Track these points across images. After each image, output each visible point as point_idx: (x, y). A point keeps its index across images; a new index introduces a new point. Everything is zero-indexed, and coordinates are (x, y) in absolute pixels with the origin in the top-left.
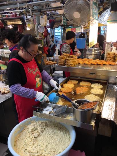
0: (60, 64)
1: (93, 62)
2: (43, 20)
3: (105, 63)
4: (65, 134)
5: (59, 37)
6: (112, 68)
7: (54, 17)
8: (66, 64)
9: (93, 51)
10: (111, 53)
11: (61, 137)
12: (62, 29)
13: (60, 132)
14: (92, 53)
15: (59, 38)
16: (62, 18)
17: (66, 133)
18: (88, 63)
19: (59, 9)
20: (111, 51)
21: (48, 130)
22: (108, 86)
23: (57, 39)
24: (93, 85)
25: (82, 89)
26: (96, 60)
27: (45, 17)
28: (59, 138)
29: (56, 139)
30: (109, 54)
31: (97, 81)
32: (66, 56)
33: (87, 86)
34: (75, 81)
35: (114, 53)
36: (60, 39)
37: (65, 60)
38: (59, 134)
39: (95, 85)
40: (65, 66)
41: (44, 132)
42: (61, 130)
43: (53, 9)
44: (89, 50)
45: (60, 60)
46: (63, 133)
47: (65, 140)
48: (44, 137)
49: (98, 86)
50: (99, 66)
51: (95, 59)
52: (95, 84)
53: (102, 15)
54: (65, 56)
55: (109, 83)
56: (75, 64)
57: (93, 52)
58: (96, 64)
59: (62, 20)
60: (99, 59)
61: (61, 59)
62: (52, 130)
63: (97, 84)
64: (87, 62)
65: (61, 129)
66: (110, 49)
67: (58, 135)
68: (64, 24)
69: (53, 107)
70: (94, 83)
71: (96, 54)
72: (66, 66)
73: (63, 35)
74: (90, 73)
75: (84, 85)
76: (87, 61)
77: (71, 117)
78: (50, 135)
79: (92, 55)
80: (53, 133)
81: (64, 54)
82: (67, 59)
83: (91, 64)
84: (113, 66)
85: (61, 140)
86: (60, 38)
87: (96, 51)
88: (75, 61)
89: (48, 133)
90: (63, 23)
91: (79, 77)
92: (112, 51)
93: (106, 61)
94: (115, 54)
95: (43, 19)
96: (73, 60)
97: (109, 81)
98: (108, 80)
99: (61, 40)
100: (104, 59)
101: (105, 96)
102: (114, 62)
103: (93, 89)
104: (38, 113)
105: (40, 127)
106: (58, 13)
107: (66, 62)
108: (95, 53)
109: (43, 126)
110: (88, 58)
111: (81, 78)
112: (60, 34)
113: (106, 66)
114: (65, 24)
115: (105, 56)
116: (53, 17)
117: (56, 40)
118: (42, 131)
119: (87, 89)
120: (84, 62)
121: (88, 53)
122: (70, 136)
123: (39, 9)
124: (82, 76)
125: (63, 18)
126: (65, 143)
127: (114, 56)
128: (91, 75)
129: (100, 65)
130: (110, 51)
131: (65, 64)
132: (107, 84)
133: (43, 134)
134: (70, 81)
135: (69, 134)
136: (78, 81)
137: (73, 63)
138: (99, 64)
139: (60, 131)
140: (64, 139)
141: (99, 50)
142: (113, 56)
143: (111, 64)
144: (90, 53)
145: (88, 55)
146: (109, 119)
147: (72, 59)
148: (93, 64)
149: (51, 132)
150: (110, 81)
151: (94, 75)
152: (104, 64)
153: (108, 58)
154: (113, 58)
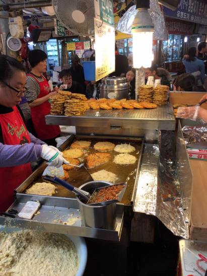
0: (54, 113)
1: (116, 104)
2: (15, 26)
3: (137, 105)
4: (68, 253)
5: (56, 59)
6: (148, 115)
7: (39, 21)
8: (65, 110)
9: (115, 84)
10: (146, 87)
11: (59, 259)
12: (59, 43)
13: (58, 249)
14: (113, 88)
15: (56, 61)
16: (55, 23)
17: (69, 251)
18: (108, 107)
19: (46, 4)
20: (146, 84)
21: (32, 250)
22: (144, 148)
23: (51, 62)
24: (118, 148)
25: (99, 158)
26: (122, 100)
27: (19, 20)
28: (55, 263)
29: (49, 266)
30: (142, 89)
31: (125, 138)
32: (64, 97)
33: (107, 150)
34: (85, 142)
35: (150, 87)
36: (58, 64)
37: (64, 104)
38: (55, 255)
39: (121, 148)
40: (63, 115)
41: (24, 255)
42: (59, 245)
43: (32, 5)
44: (107, 83)
45: (53, 105)
46: (62, 252)
47: (68, 264)
48: (25, 265)
49: (126, 150)
50: (126, 111)
51: (119, 98)
52: (122, 145)
53: (124, 17)
54: (63, 95)
55: (145, 142)
56: (82, 109)
57: (116, 87)
58: (121, 107)
59: (56, 28)
60: (125, 99)
61: (55, 103)
62: (40, 248)
63: (125, 145)
64: (104, 106)
65: (59, 243)
66: (143, 80)
67: (53, 256)
68: (60, 34)
69: (40, 202)
70: (120, 144)
71: (120, 89)
72: (67, 115)
73: (62, 55)
74: (111, 127)
75: (101, 149)
76: (105, 103)
77: (77, 219)
78: (37, 260)
79: (113, 91)
80: (44, 253)
81: (61, 93)
82: (67, 102)
83: (113, 109)
84: (150, 110)
85: (59, 267)
86: (58, 61)
87: (121, 85)
88: (82, 105)
89: (31, 255)
90: (58, 32)
91: (92, 134)
92: (148, 83)
93: (138, 102)
94: (152, 88)
95: (15, 24)
96: (78, 103)
97: (145, 138)
98: (143, 137)
99: (60, 65)
100: (134, 99)
101: (140, 167)
102: (152, 102)
103: (118, 156)
104: (8, 219)
105: (14, 246)
106: (46, 13)
107: (65, 108)
108: (119, 87)
109: (22, 242)
110: (107, 98)
111: (96, 135)
112: (56, 53)
113: (138, 110)
114: (63, 35)
115: (137, 93)
116: (37, 20)
117: (50, 65)
118: (19, 254)
119: (107, 157)
120: (99, 105)
121: (106, 88)
122: (78, 255)
123: (5, 4)
124: (97, 132)
125: (57, 23)
126: (67, 271)
127: (151, 93)
128: (113, 129)
129: (129, 109)
130: (144, 83)
131: (64, 112)
132: (143, 144)
133: (22, 258)
134: (75, 142)
135: (75, 251)
136: (90, 143)
137: (79, 108)
138: (126, 107)
139: (56, 249)
140: (65, 264)
141: (125, 82)
142: (148, 91)
143: (146, 106)
144: (111, 88)
145: (106, 91)
146: (148, 214)
147: (76, 101)
148: (116, 109)
149: (38, 252)
150: (147, 138)
151: (118, 129)
152: (135, 107)
153: (141, 97)
154: (150, 96)
